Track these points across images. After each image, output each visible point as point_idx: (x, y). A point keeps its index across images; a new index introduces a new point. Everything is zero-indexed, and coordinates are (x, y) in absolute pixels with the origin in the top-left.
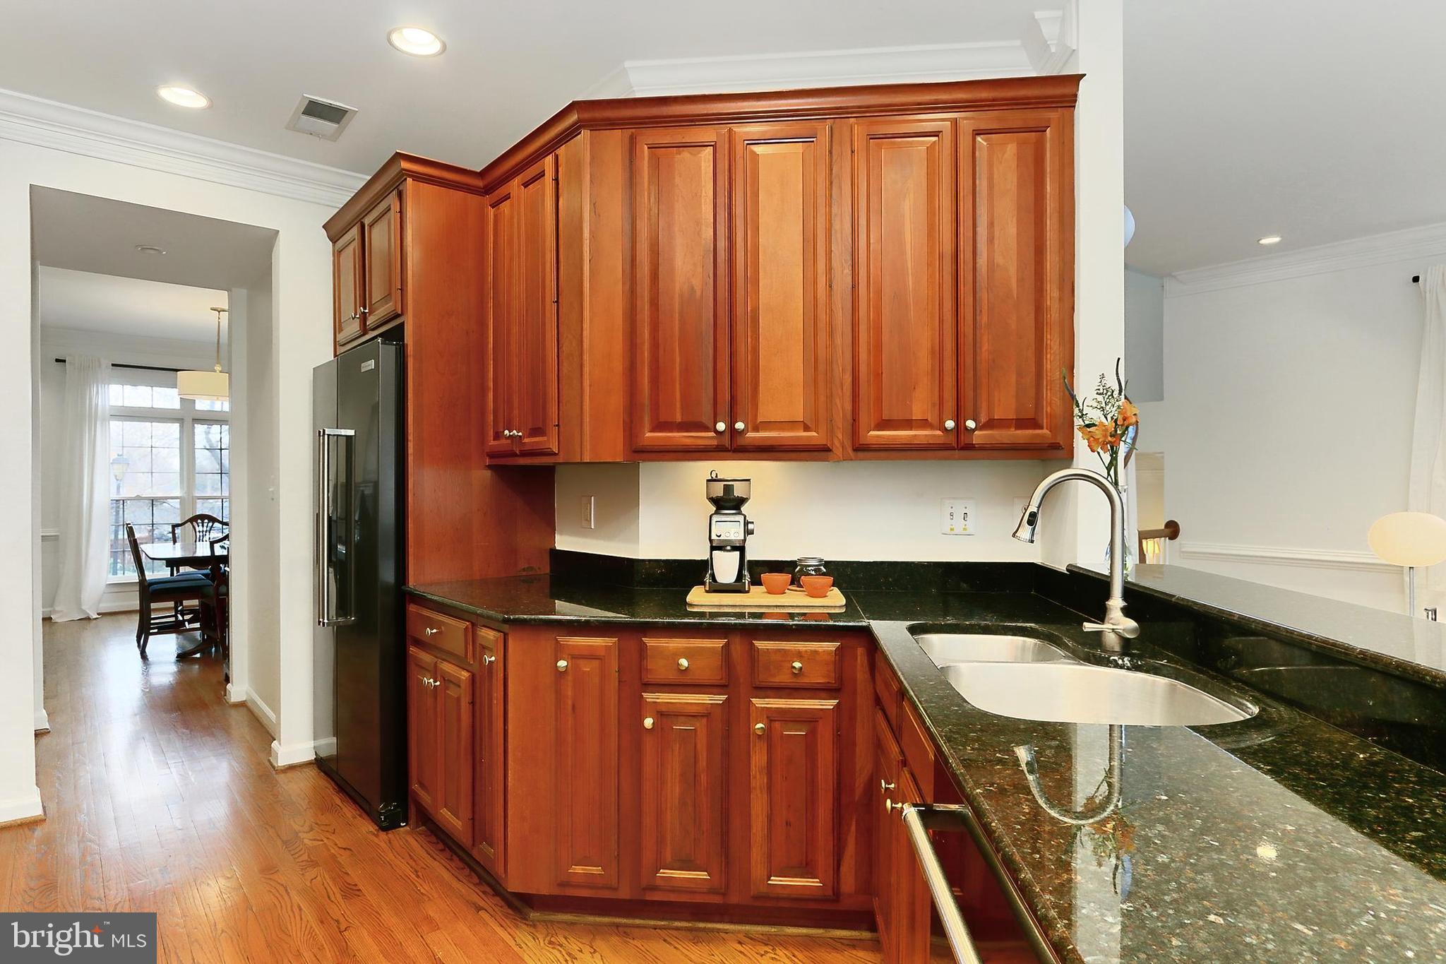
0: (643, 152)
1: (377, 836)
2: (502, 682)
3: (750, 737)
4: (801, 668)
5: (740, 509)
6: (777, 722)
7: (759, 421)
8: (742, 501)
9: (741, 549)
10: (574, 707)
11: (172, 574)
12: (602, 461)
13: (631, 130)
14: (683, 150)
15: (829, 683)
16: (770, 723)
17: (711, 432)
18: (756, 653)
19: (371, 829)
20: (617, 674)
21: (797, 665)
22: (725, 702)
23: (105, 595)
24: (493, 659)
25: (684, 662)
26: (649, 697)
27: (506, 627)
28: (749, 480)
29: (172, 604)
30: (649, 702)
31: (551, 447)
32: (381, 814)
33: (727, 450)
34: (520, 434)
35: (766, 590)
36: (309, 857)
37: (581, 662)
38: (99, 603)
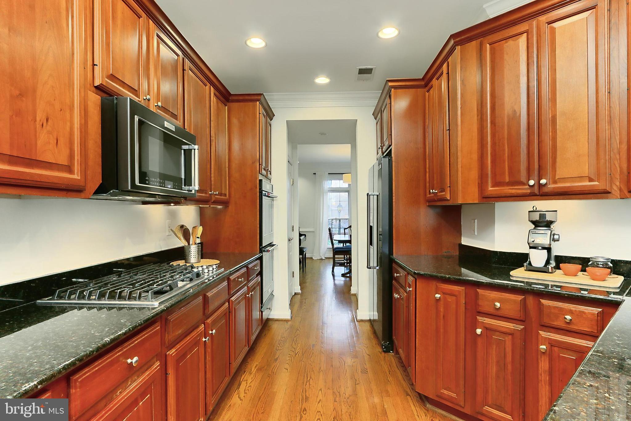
0: (486, 48)
1: (381, 353)
2: (414, 300)
3: (538, 352)
4: (571, 320)
5: (550, 227)
6: (556, 348)
7: (557, 178)
8: (551, 222)
9: (549, 250)
10: (444, 316)
11: (343, 246)
12: (467, 203)
13: (480, 39)
14: (509, 40)
15: (592, 332)
16: (551, 348)
17: (526, 185)
18: (542, 307)
19: (380, 350)
20: (464, 305)
21: (568, 317)
22: (522, 330)
23: (327, 252)
24: (411, 289)
25: (498, 305)
26: (480, 319)
27: (416, 276)
28: (556, 211)
29: (343, 256)
30: (480, 321)
31: (446, 197)
32: (383, 345)
33: (536, 195)
34: (436, 191)
35: (563, 273)
36: (356, 354)
37: (447, 296)
38: (325, 254)
